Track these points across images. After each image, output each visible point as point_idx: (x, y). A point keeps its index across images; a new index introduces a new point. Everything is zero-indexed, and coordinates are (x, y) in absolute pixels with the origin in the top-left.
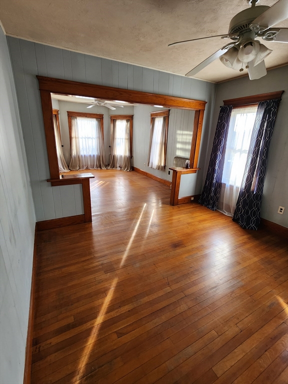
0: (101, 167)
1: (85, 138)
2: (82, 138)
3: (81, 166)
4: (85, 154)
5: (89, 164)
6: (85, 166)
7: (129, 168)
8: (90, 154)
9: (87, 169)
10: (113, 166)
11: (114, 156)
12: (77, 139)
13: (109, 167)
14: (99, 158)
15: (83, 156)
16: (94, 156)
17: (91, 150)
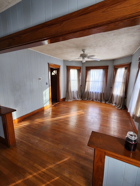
0: (101, 101)
1: (94, 81)
2: (92, 81)
3: (89, 98)
4: (93, 91)
5: (94, 97)
6: (92, 98)
7: (121, 107)
8: (96, 91)
9: (93, 100)
10: (111, 102)
11: (112, 94)
12: (89, 82)
13: (108, 102)
14: (101, 94)
15: (91, 92)
16: (98, 93)
17: (97, 89)
